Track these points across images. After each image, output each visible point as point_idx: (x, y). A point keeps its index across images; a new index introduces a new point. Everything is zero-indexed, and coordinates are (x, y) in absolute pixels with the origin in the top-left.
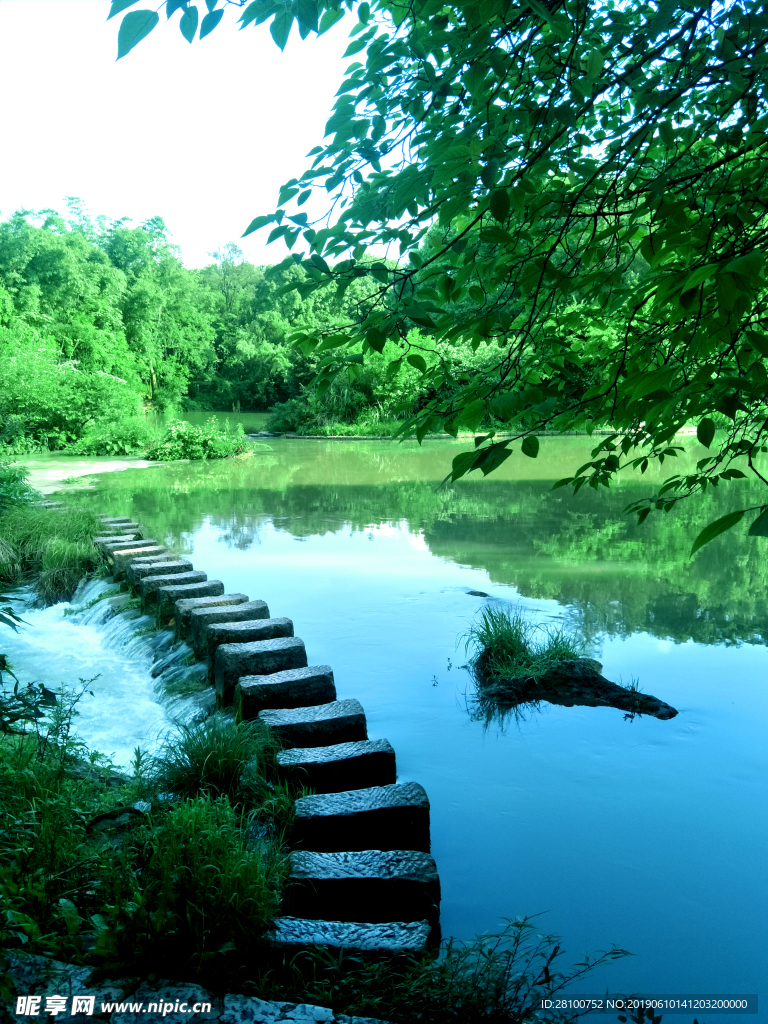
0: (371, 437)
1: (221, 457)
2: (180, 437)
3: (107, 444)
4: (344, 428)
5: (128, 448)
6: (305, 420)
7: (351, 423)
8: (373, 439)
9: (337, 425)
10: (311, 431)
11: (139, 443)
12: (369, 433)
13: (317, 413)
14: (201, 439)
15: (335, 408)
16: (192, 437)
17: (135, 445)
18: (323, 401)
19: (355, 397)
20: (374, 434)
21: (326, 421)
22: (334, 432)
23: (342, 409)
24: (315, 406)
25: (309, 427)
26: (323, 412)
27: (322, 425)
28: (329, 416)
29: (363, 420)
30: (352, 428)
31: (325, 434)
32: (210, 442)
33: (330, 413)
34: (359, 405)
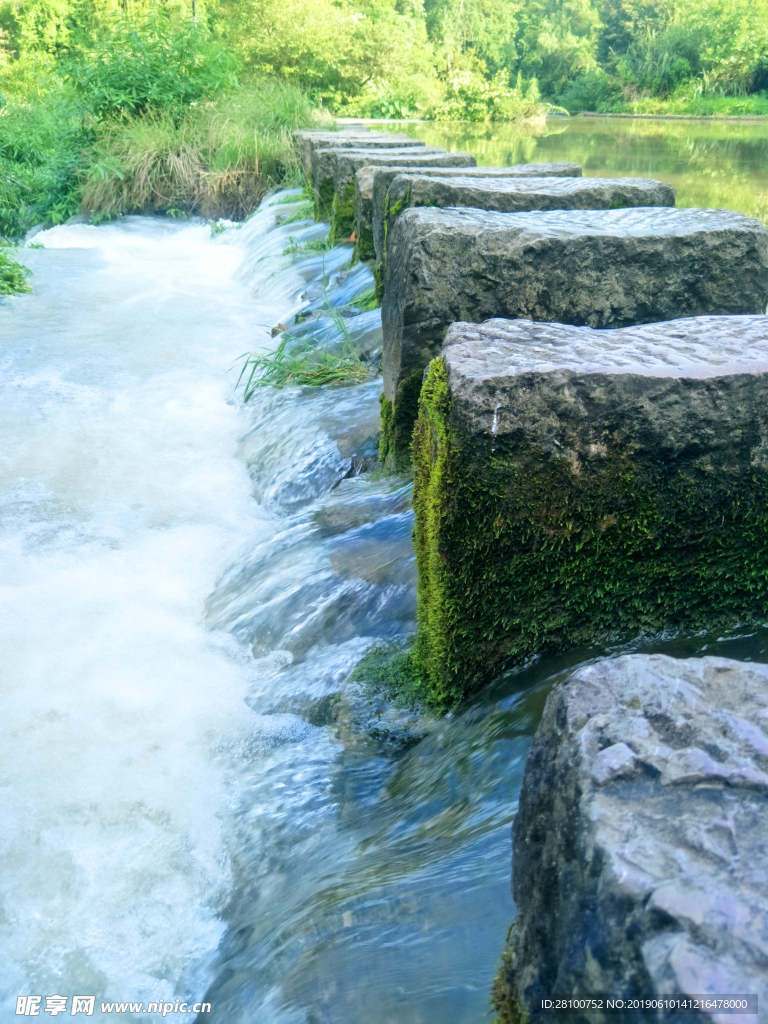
0: (689, 115)
1: (507, 120)
2: (462, 92)
3: (383, 105)
4: (656, 104)
5: (404, 111)
6: (610, 95)
7: (666, 98)
8: (690, 119)
9: (647, 99)
10: (614, 107)
11: (418, 105)
12: (686, 111)
13: (625, 85)
14: (485, 97)
15: (649, 78)
16: (476, 94)
17: (413, 108)
18: (635, 70)
19: (676, 64)
20: (692, 112)
21: (635, 95)
22: (644, 110)
23: (657, 81)
24: (623, 76)
25: (613, 103)
26: (633, 83)
27: (629, 100)
28: (639, 90)
29: (681, 95)
30: (665, 105)
31: (631, 111)
32: (496, 100)
33: (641, 86)
34: (679, 75)
